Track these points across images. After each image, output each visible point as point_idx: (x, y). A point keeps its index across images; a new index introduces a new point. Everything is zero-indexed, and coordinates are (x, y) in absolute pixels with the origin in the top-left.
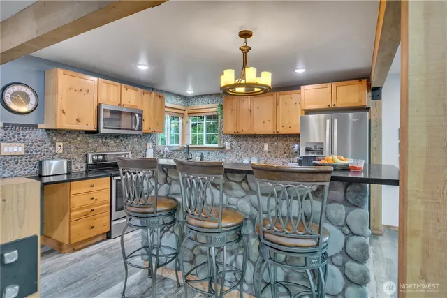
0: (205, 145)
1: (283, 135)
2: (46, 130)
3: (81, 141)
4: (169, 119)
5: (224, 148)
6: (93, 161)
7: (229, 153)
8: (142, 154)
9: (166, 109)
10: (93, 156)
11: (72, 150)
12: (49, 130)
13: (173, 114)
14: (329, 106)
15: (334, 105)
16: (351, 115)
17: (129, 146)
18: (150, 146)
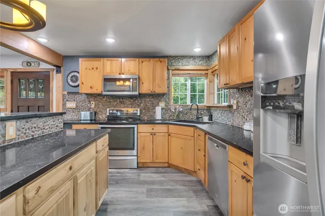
3: (106, 101)
5: (231, 106)
6: (110, 113)
7: (236, 114)
10: (110, 110)
11: (100, 106)
12: (88, 94)
17: (142, 104)
18: (162, 104)
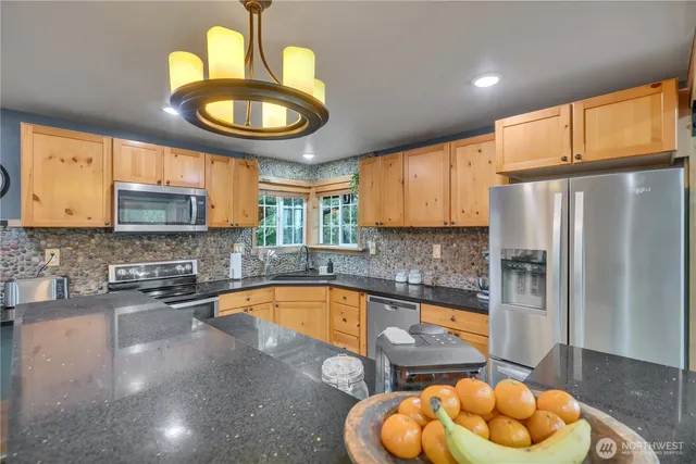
0: (342, 245)
1: (468, 228)
2: (26, 229)
3: (98, 245)
4: (282, 203)
5: (366, 251)
6: (118, 277)
7: (374, 261)
8: (224, 262)
9: (262, 186)
10: (117, 269)
11: (80, 260)
12: (32, 229)
13: (287, 196)
14: (565, 159)
15: (579, 157)
16: (631, 178)
17: (198, 250)
18: (240, 248)
